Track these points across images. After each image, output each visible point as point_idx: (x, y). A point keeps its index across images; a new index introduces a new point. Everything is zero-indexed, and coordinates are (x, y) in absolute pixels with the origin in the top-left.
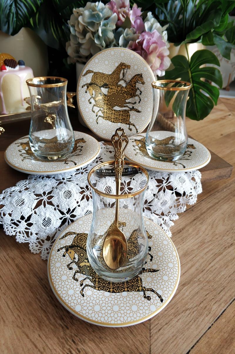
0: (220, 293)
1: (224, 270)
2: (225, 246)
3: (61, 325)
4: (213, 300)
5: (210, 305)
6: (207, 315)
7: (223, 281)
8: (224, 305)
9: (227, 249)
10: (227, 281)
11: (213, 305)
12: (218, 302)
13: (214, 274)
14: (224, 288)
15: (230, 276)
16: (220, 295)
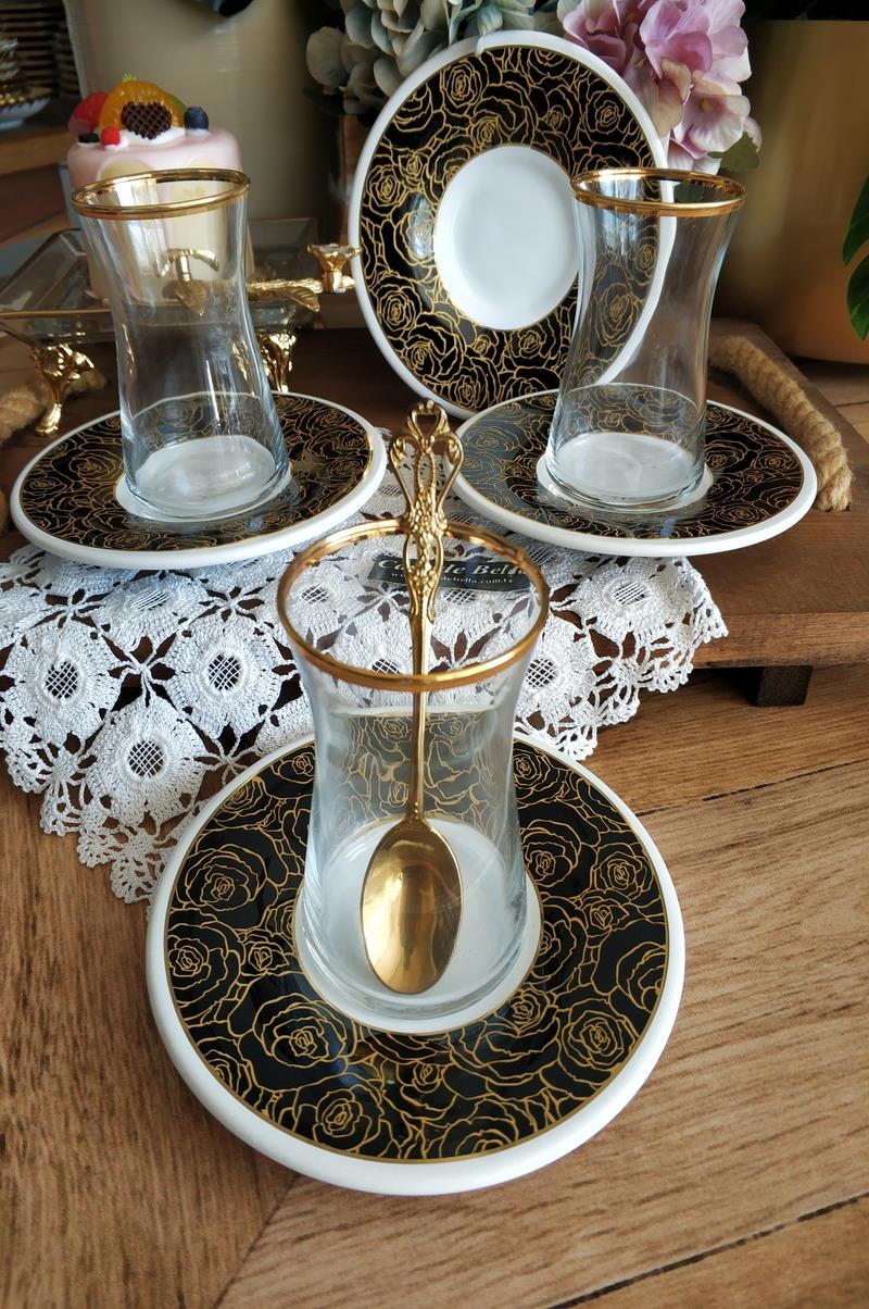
0: (648, 1200)
1: (733, 1109)
2: (807, 1006)
4: (599, 1217)
5: (571, 1234)
6: (528, 1271)
7: (700, 1154)
8: (634, 1260)
9: (810, 1023)
10: (715, 1162)
11: (587, 1238)
12: (614, 1234)
13: (672, 1110)
14: (679, 1185)
15: (743, 1147)
16: (646, 1210)
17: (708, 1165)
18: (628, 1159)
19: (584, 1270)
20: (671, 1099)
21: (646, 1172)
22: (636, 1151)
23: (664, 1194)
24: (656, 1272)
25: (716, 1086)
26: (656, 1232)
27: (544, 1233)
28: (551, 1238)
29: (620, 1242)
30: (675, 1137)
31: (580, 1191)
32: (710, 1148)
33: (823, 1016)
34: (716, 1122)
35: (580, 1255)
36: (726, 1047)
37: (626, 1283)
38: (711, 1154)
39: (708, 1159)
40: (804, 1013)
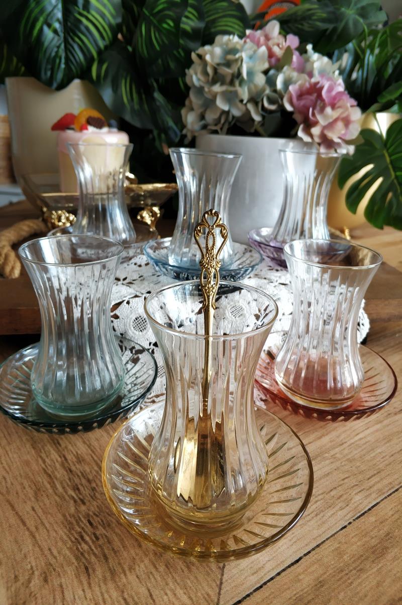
0: (370, 478)
1: (383, 446)
2: (389, 412)
3: (73, 498)
4: (357, 487)
5: (350, 494)
6: (341, 509)
7: (380, 461)
8: (377, 496)
9: (392, 416)
10: (386, 462)
11: (356, 494)
12: (365, 490)
13: (363, 450)
14: (378, 471)
15: (392, 455)
16: (371, 481)
17: (384, 463)
18: (356, 468)
19: (360, 503)
20: (361, 447)
21: (365, 470)
22: (358, 464)
23: (375, 475)
24: (386, 498)
25: (373, 441)
26: (379, 486)
27: (341, 496)
28: (345, 497)
29: (368, 492)
30: (368, 458)
31: (346, 481)
32: (382, 458)
33: (396, 414)
34: (379, 450)
35: (357, 499)
36: (370, 429)
37: (378, 503)
38: (383, 460)
39: (384, 461)
40: (389, 414)
